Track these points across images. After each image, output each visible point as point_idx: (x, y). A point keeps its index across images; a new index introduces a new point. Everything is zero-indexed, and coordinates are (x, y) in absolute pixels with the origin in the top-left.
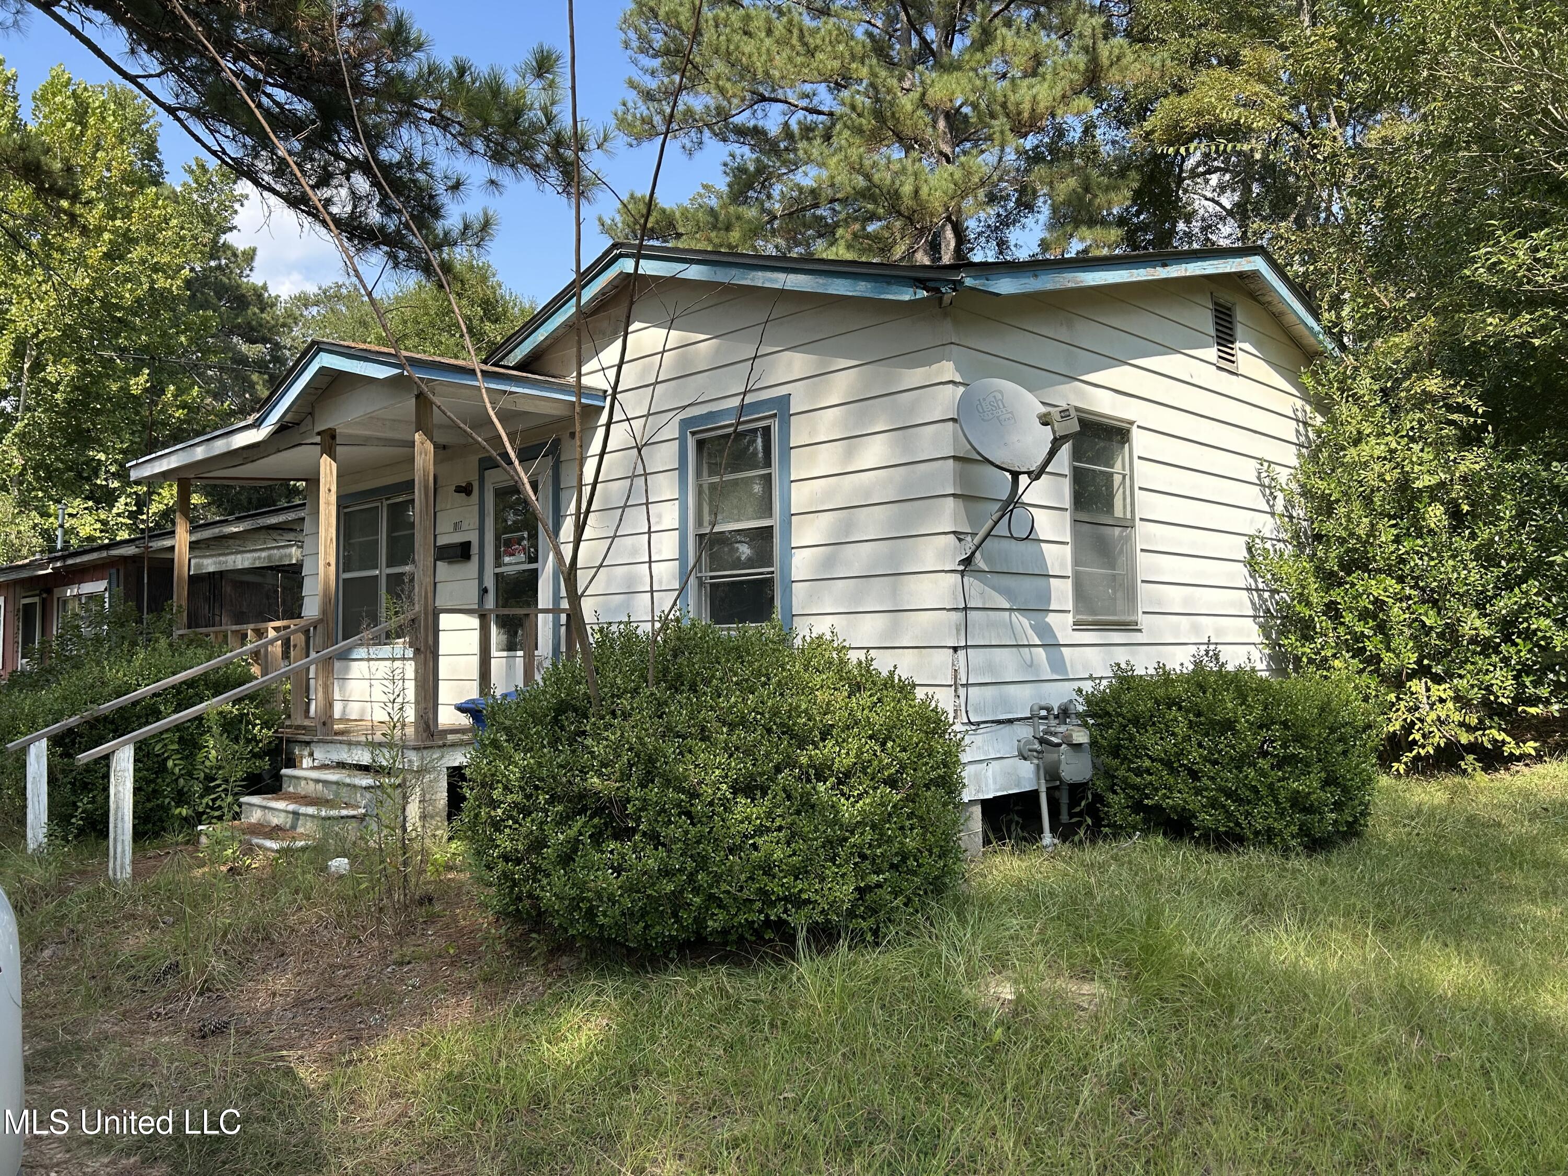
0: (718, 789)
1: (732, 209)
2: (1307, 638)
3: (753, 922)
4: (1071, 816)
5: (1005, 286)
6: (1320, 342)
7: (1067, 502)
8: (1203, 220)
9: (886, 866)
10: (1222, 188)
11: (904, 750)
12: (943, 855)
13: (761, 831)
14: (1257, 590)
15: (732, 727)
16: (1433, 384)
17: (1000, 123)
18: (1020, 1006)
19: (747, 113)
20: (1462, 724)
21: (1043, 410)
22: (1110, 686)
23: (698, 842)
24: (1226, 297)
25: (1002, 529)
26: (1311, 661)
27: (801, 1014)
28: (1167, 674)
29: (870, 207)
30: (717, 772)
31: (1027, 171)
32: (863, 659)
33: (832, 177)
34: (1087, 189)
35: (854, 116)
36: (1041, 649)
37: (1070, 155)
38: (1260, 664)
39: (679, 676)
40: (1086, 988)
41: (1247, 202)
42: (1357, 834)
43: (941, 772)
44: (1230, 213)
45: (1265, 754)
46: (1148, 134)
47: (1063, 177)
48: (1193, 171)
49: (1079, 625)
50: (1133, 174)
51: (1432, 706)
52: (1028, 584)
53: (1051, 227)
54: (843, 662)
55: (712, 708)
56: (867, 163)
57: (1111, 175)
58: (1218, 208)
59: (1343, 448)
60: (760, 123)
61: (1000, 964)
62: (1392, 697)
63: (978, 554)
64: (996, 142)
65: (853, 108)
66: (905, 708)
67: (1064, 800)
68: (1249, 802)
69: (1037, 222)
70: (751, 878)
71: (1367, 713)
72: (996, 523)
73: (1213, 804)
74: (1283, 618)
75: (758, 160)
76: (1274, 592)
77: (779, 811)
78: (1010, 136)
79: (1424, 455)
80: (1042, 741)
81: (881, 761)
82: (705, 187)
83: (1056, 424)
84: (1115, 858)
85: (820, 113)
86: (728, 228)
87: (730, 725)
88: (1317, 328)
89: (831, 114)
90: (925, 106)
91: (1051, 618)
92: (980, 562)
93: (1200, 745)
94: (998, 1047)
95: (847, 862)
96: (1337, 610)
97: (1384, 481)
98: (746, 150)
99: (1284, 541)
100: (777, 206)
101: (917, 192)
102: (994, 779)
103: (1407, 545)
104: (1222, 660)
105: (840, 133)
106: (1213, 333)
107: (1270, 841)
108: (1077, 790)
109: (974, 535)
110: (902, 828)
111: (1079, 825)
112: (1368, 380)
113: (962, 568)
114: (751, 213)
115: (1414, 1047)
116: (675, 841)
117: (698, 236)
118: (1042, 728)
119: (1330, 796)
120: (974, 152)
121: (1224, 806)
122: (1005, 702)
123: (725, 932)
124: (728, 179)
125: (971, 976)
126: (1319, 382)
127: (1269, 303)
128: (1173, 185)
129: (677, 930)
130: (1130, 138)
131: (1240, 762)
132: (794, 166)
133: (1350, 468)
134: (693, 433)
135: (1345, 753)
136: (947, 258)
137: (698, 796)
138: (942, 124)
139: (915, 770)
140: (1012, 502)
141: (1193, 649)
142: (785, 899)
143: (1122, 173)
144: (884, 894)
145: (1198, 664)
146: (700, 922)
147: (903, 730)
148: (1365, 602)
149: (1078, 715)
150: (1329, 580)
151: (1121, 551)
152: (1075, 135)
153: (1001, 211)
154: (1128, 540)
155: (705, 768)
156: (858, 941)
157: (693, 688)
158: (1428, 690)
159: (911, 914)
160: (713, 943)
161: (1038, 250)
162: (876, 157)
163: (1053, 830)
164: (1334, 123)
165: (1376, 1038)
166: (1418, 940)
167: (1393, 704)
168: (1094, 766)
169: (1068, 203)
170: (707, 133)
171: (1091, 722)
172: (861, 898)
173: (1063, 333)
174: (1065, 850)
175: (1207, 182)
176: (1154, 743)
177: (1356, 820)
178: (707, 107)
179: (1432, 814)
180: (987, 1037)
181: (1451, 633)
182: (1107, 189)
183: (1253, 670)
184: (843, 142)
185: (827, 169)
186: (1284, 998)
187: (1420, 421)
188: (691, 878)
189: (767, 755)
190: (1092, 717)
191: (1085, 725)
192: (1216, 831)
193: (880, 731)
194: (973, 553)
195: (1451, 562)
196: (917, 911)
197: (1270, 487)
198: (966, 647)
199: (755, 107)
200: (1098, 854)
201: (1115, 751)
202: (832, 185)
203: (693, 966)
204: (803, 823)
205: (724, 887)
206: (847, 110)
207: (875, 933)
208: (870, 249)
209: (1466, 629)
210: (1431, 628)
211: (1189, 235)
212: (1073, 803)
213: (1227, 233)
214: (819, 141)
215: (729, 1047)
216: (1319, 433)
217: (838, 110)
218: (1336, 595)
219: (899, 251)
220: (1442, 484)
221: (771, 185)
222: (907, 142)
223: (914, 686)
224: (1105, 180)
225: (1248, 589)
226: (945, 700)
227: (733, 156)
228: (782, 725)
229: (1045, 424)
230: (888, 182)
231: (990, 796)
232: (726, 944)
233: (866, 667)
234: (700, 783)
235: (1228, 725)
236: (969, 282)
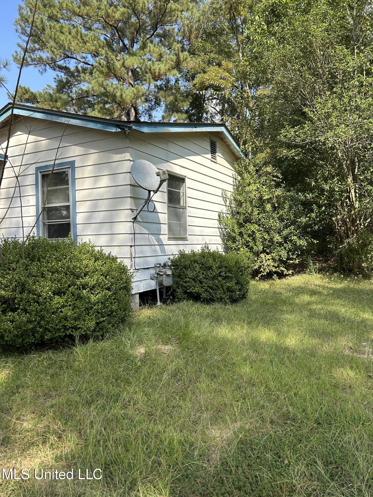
0: (48, 293)
1: (57, 95)
2: (234, 242)
3: (61, 336)
4: (166, 296)
5: (146, 130)
6: (240, 155)
7: (166, 201)
8: (211, 114)
9: (106, 315)
10: (217, 104)
11: (113, 278)
12: (125, 310)
13: (63, 306)
14: (221, 228)
15: (53, 273)
16: (269, 169)
17: (148, 75)
18: (146, 354)
19: (63, 61)
20: (273, 266)
21: (158, 171)
22: (178, 257)
23: (41, 311)
24: (214, 139)
25: (145, 208)
26: (235, 249)
27: (77, 363)
28: (194, 253)
29: (106, 99)
30: (48, 288)
31: (158, 92)
32: (99, 250)
33: (93, 87)
34: (176, 101)
35: (100, 67)
36: (158, 246)
37: (171, 89)
38: (221, 249)
39: (34, 256)
40: (167, 347)
41: (223, 109)
42: (245, 298)
43: (125, 285)
44: (219, 112)
45: (221, 276)
46: (195, 85)
47: (169, 96)
48: (208, 98)
49: (169, 239)
50: (190, 97)
51: (266, 261)
52: (154, 226)
53: (165, 112)
54: (93, 251)
55: (46, 267)
56: (105, 84)
57: (184, 97)
58: (215, 111)
59: (245, 187)
60: (68, 65)
61: (141, 342)
62: (256, 259)
63: (138, 216)
64: (148, 82)
65: (100, 64)
66: (114, 265)
67: (164, 291)
68: (216, 290)
69: (161, 109)
70: (60, 322)
71: (248, 264)
72: (144, 206)
73: (206, 291)
74: (228, 236)
75: (67, 78)
76: (226, 229)
77: (69, 300)
78: (152, 80)
79: (266, 189)
80: (158, 274)
81: (105, 282)
82: (48, 86)
83: (161, 176)
84: (178, 308)
85: (89, 64)
86: (56, 101)
87: (52, 272)
88: (239, 150)
89: (92, 65)
90: (125, 67)
91: (161, 237)
92: (139, 219)
93: (203, 274)
94: (139, 367)
95: (93, 314)
96: (242, 234)
97: (256, 197)
98: (62, 74)
99: (229, 214)
100: (74, 95)
101: (121, 95)
102: (143, 286)
103: (261, 215)
104: (209, 249)
105: (95, 72)
106: (210, 150)
107: (221, 301)
108: (168, 288)
109: (137, 210)
110: (111, 303)
111: (168, 298)
112: (252, 167)
113: (133, 220)
114: (65, 97)
115: (254, 356)
116: (33, 311)
117: (45, 103)
118: (158, 270)
119: (237, 287)
120: (140, 84)
121: (209, 291)
122: (146, 262)
123: (51, 339)
124: (56, 84)
125: (132, 347)
126: (239, 167)
127: (226, 142)
128: (202, 102)
129: (34, 340)
130: (190, 85)
131: (214, 278)
132: (80, 82)
133: (247, 193)
134: (40, 172)
135: (242, 275)
136: (132, 119)
137: (41, 296)
138: (130, 73)
139: (116, 285)
140: (149, 200)
141: (201, 246)
142: (72, 328)
143: (187, 97)
144: (105, 324)
145: (203, 250)
146: (42, 337)
147: (113, 272)
148: (250, 232)
149: (169, 266)
150: (241, 225)
151: (182, 216)
152: (173, 82)
153: (150, 105)
154: (184, 212)
155: (43, 287)
156: (96, 339)
157: (39, 260)
158: (265, 256)
159: (114, 329)
160: (47, 343)
161: (161, 119)
162: (108, 82)
163: (161, 301)
164: (248, 88)
165: (245, 354)
166: (258, 326)
167: (256, 261)
168: (173, 281)
169: (170, 104)
170: (48, 67)
171: (173, 268)
172: (98, 326)
173: (164, 147)
174: (164, 306)
175: (212, 102)
176: (190, 274)
177: (245, 294)
178: (48, 57)
179: (265, 291)
180: (136, 364)
181: (271, 240)
182: (182, 101)
183: (218, 251)
184: (97, 76)
185: (91, 84)
186: (222, 345)
187: (266, 179)
188: (39, 323)
189: (66, 282)
190: (173, 266)
191: (171, 269)
192: (207, 298)
193: (105, 273)
194: (137, 216)
195: (272, 221)
196: (116, 328)
197: (225, 198)
198: (135, 246)
199: (65, 59)
200: (173, 307)
201: (179, 276)
202: (93, 90)
203: (40, 351)
204: (78, 303)
205: (50, 325)
206: (97, 64)
207: (102, 336)
208: (106, 113)
209: (275, 239)
210: (267, 239)
211: (207, 118)
212: (167, 292)
213: (217, 119)
214: (88, 74)
215: (52, 376)
216: (239, 182)
217: (95, 64)
218: (242, 230)
219: (116, 115)
220: (271, 198)
221: (72, 88)
222: (119, 78)
223: (117, 258)
224: (182, 98)
225: (219, 228)
226: (127, 263)
227: (58, 76)
228: (71, 272)
229: (158, 175)
230: (112, 91)
231: (142, 291)
232: (52, 343)
233: (101, 253)
234: (42, 291)
235: (210, 268)
236: (134, 127)
